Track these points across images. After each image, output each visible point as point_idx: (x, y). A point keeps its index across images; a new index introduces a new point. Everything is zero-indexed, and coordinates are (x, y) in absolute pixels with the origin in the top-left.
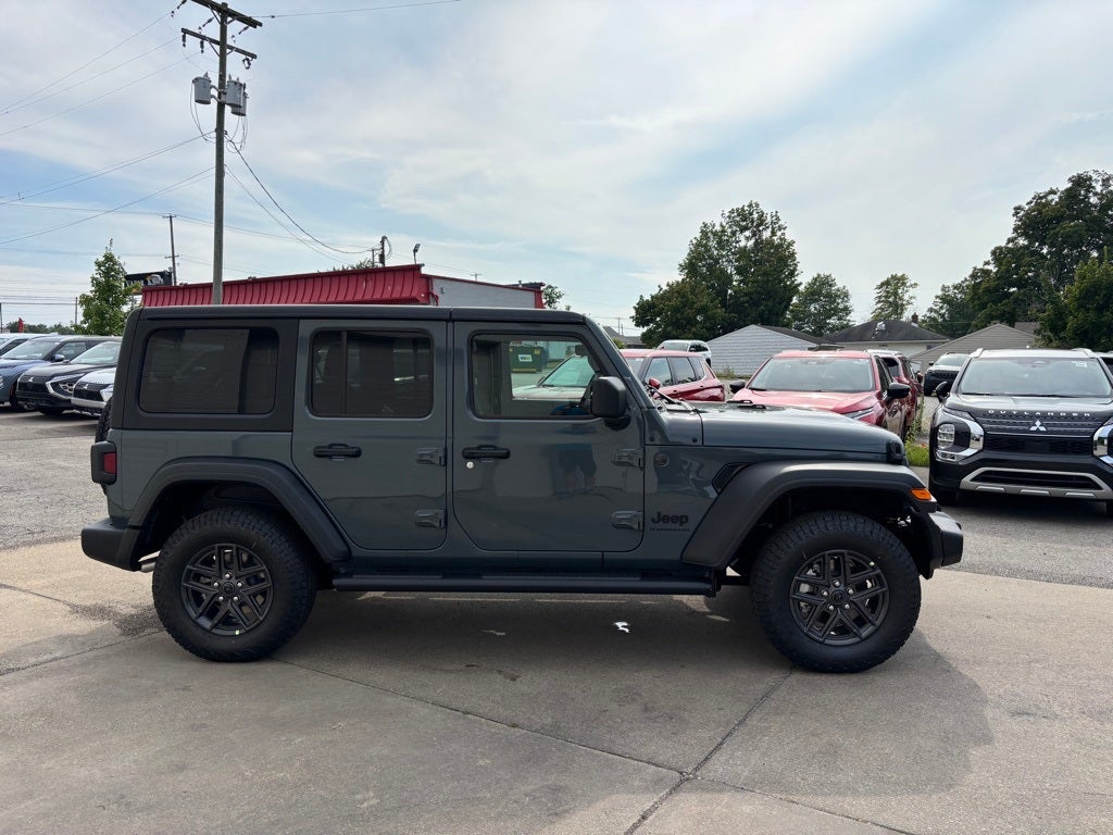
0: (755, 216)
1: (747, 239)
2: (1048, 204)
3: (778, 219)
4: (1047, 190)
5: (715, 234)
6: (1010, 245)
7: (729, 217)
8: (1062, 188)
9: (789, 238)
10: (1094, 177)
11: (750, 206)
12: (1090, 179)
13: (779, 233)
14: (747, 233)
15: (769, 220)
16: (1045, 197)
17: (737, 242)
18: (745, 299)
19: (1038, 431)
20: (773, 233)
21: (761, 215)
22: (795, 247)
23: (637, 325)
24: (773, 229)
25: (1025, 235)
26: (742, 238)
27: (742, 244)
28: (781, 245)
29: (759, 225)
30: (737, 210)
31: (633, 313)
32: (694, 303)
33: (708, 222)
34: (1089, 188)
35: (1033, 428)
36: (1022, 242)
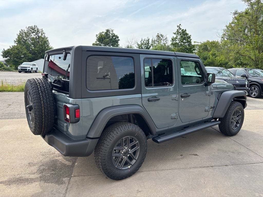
0: (36, 29)
1: (34, 35)
2: (102, 35)
3: (43, 31)
4: (102, 32)
5: (25, 33)
6: (96, 43)
7: (28, 29)
8: (105, 32)
9: (46, 36)
10: (110, 30)
11: (35, 26)
12: (109, 30)
13: (43, 35)
14: (34, 34)
15: (40, 31)
16: (102, 33)
17: (31, 36)
18: (37, 52)
19: (238, 83)
20: (42, 35)
21: (38, 29)
22: (48, 39)
23: (3, 57)
24: (42, 33)
25: (99, 41)
26: (33, 35)
27: (33, 36)
28: (44, 38)
29: (37, 32)
30: (30, 27)
31: (2, 54)
32: (22, 52)
33: (23, 29)
34: (110, 32)
35: (237, 83)
36: (98, 43)
